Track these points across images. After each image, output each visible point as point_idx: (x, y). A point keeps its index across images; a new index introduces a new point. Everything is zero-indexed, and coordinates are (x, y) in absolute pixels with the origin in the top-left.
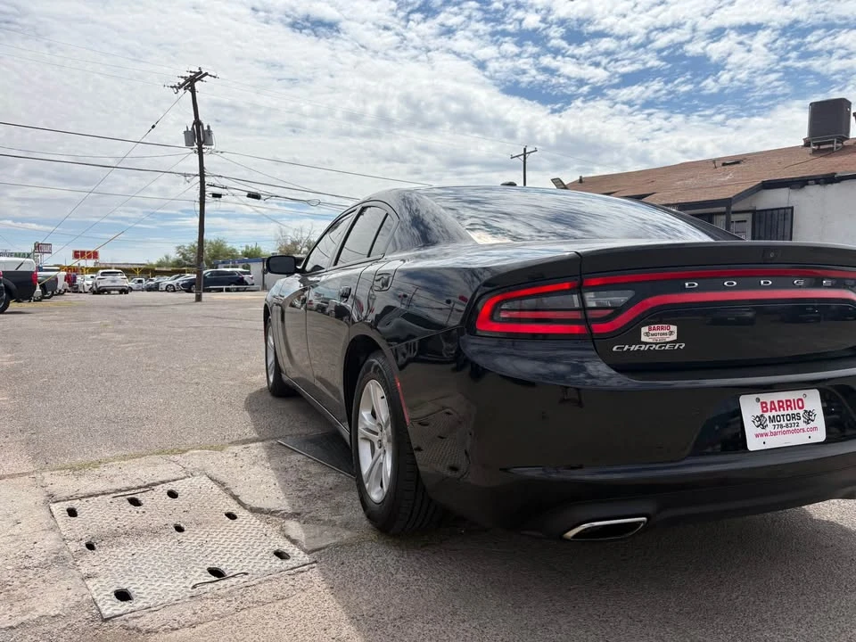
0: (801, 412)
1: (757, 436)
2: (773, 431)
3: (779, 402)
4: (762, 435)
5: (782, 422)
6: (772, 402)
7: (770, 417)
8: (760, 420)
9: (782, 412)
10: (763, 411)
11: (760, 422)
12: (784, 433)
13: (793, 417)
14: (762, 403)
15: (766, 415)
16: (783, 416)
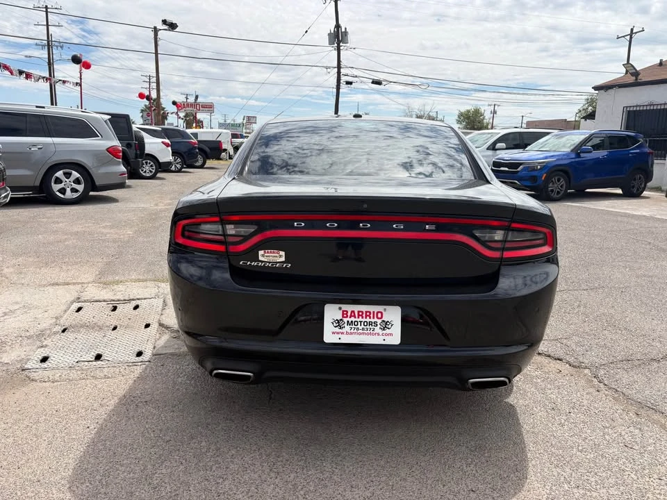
0: (379, 321)
1: (333, 333)
2: (349, 331)
3: (359, 312)
4: (338, 333)
5: (359, 326)
6: (353, 312)
7: (348, 322)
8: (338, 322)
9: (360, 319)
10: (343, 317)
11: (339, 323)
12: (360, 334)
13: (370, 324)
14: (343, 311)
15: (345, 320)
16: (361, 322)
